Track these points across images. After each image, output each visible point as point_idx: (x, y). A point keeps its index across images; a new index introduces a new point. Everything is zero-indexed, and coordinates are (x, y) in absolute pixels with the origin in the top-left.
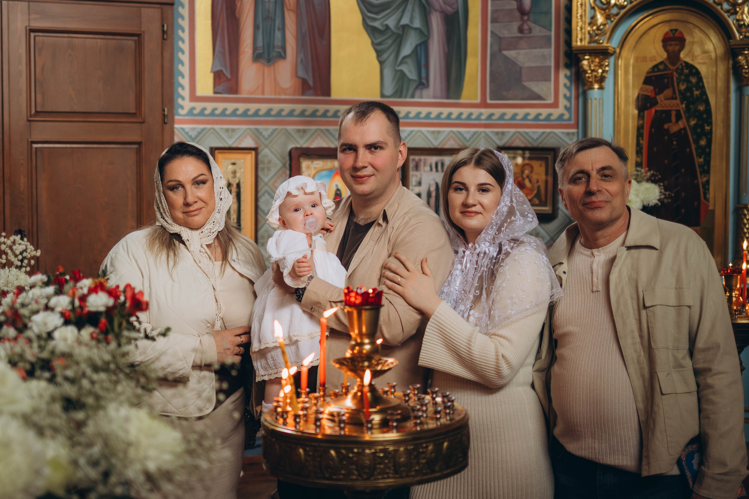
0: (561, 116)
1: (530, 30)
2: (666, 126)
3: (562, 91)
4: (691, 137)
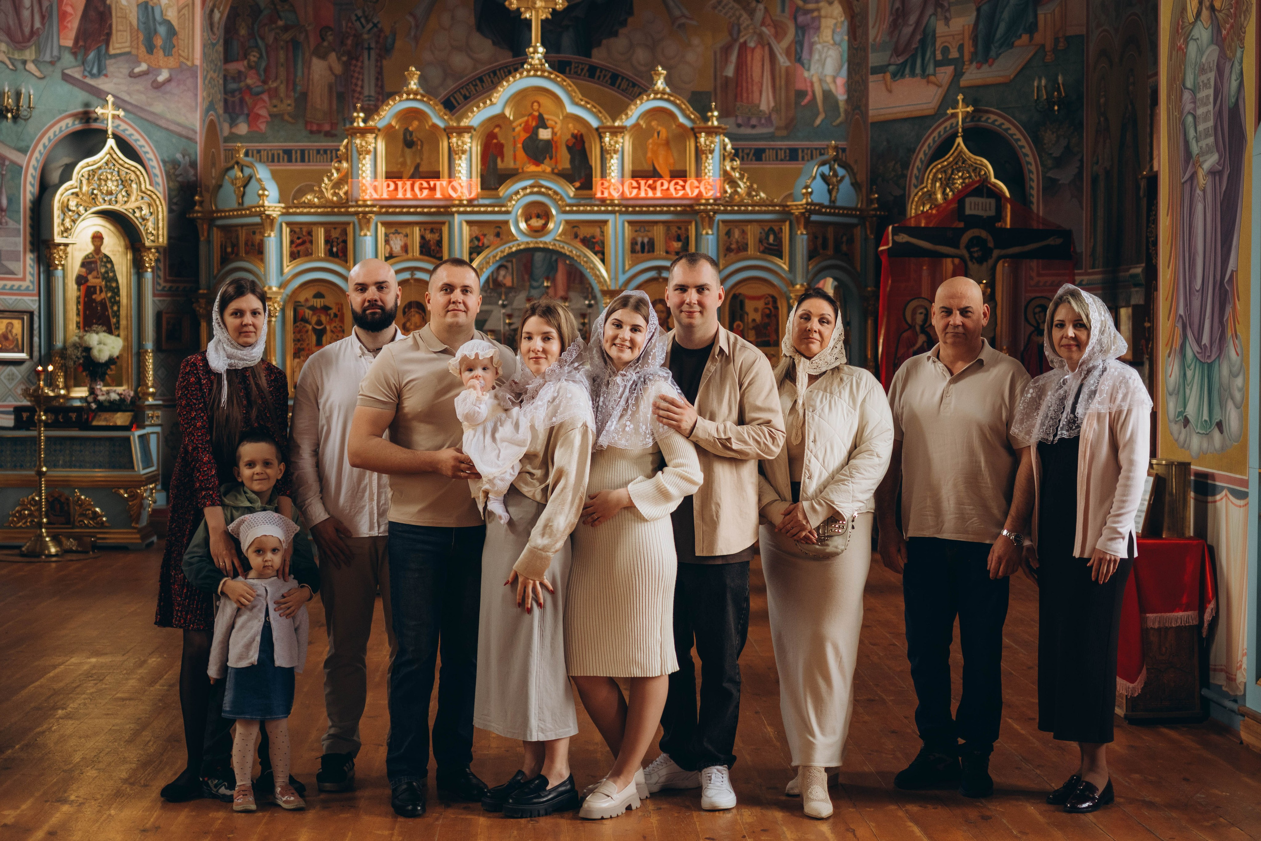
0: (28, 287)
1: (7, 223)
2: (94, 297)
3: (29, 269)
4: (109, 305)
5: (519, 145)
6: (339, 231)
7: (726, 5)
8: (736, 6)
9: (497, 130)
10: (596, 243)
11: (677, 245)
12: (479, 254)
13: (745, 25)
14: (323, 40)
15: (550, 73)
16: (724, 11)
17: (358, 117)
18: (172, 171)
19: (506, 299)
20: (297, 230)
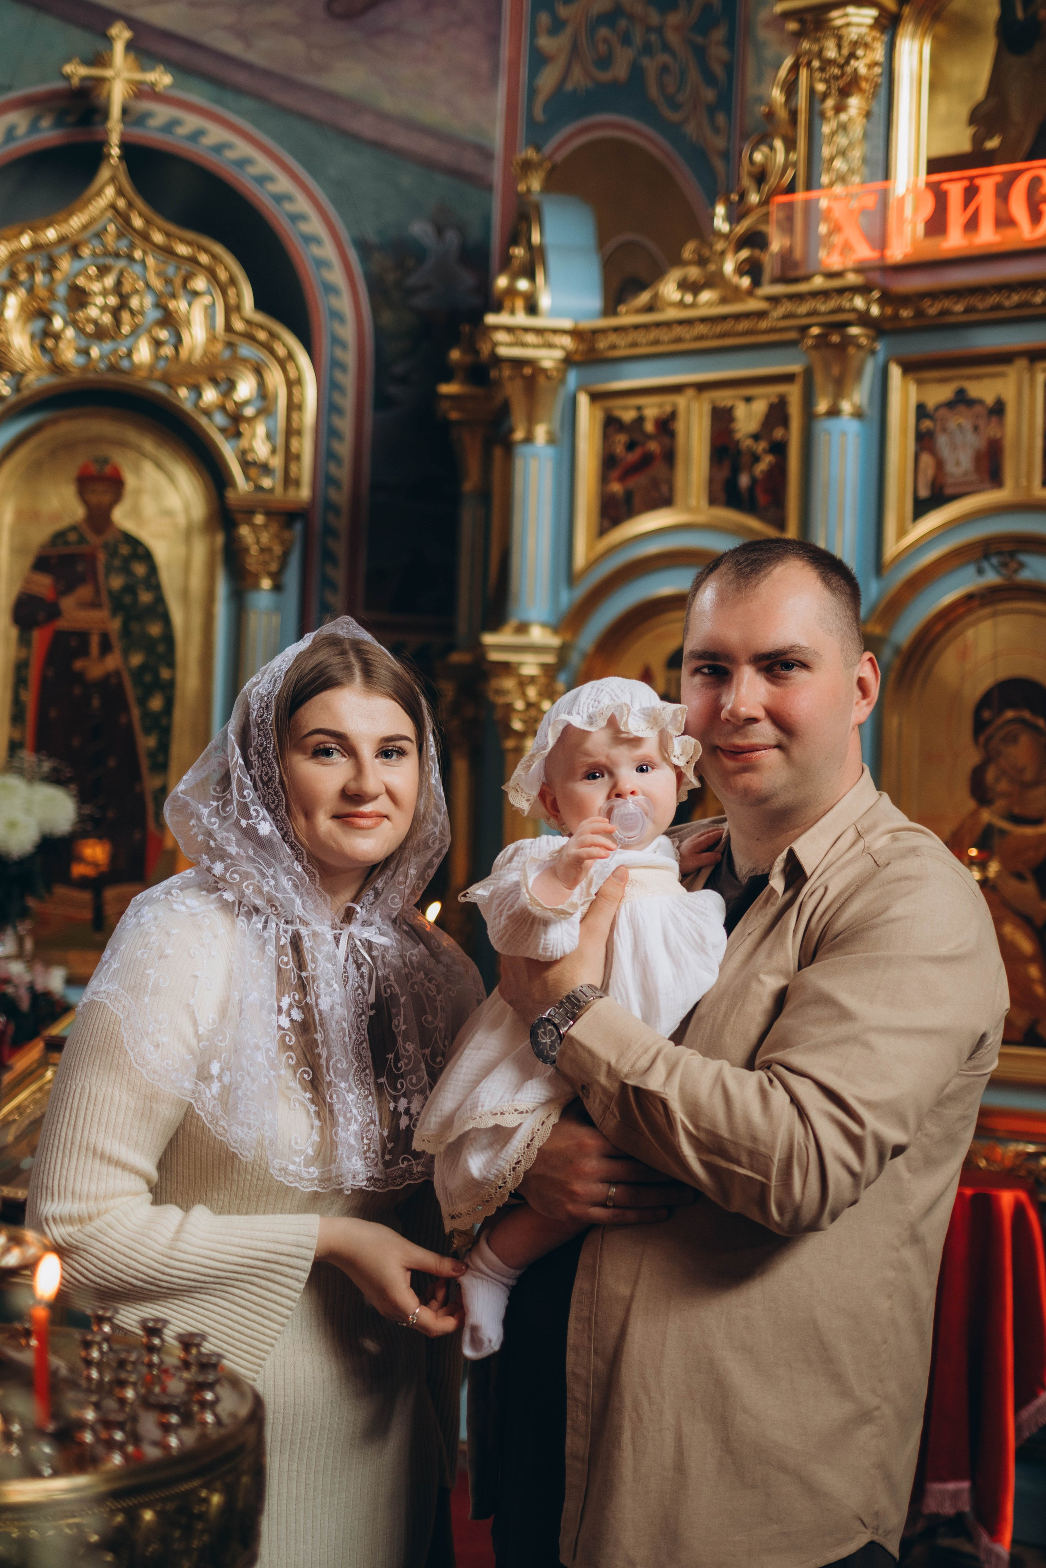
4: (131, 692)
6: (760, 407)
18: (391, 277)
20: (628, 416)
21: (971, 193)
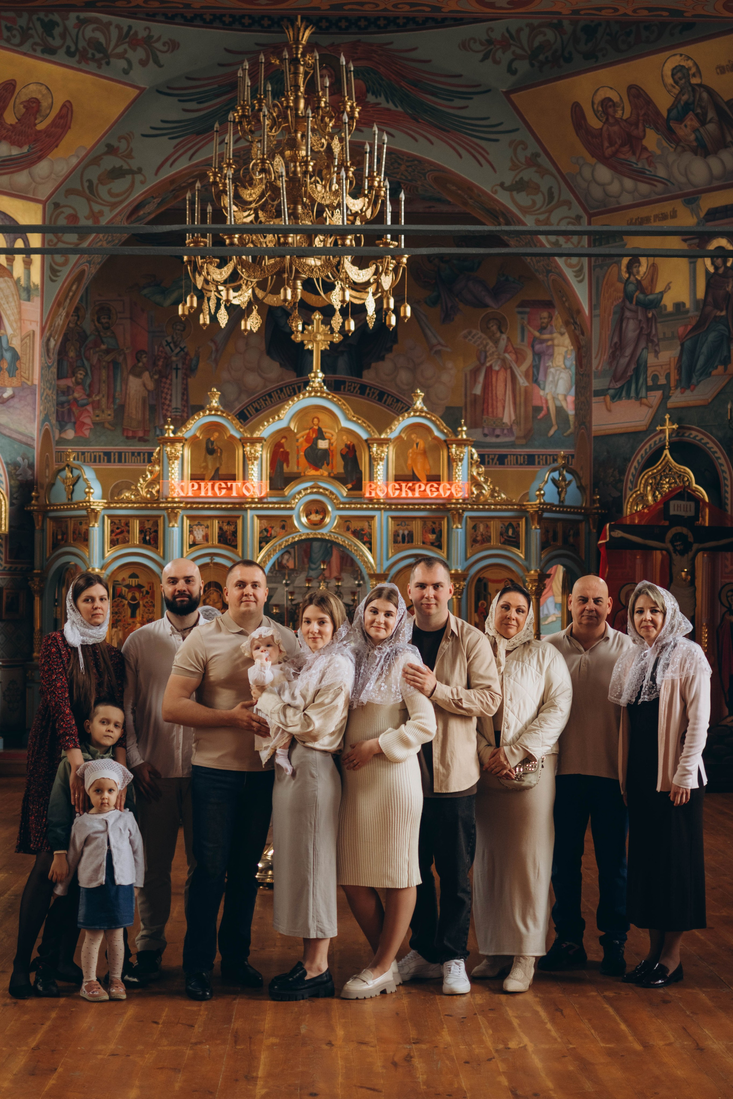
5: (302, 453)
6: (151, 522)
7: (475, 335)
8: (484, 336)
9: (283, 441)
10: (365, 534)
11: (432, 537)
12: (267, 543)
13: (490, 352)
14: (139, 361)
15: (328, 394)
16: (473, 340)
17: (169, 429)
18: (13, 472)
19: (289, 579)
20: (117, 522)
21: (206, 485)
